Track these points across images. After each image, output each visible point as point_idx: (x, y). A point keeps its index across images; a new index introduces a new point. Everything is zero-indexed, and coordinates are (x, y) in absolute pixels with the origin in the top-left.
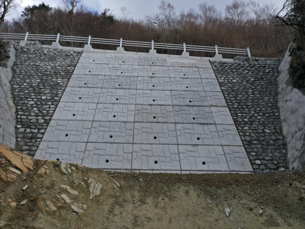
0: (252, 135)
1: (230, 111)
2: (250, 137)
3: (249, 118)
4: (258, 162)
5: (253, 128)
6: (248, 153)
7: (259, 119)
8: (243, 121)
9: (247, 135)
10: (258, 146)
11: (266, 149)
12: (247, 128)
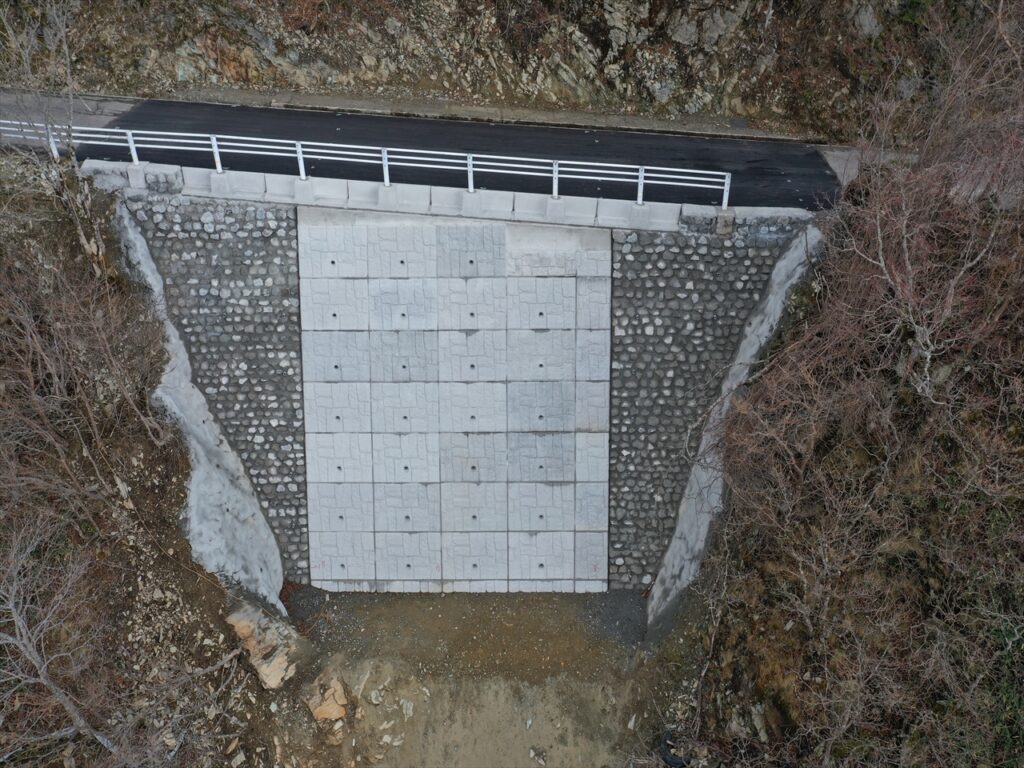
0: (631, 506)
1: (611, 441)
2: (624, 511)
3: (639, 464)
4: (620, 561)
5: (636, 489)
6: (611, 543)
7: (655, 467)
8: (627, 470)
9: (621, 507)
10: (630, 531)
11: (640, 537)
12: (626, 489)
